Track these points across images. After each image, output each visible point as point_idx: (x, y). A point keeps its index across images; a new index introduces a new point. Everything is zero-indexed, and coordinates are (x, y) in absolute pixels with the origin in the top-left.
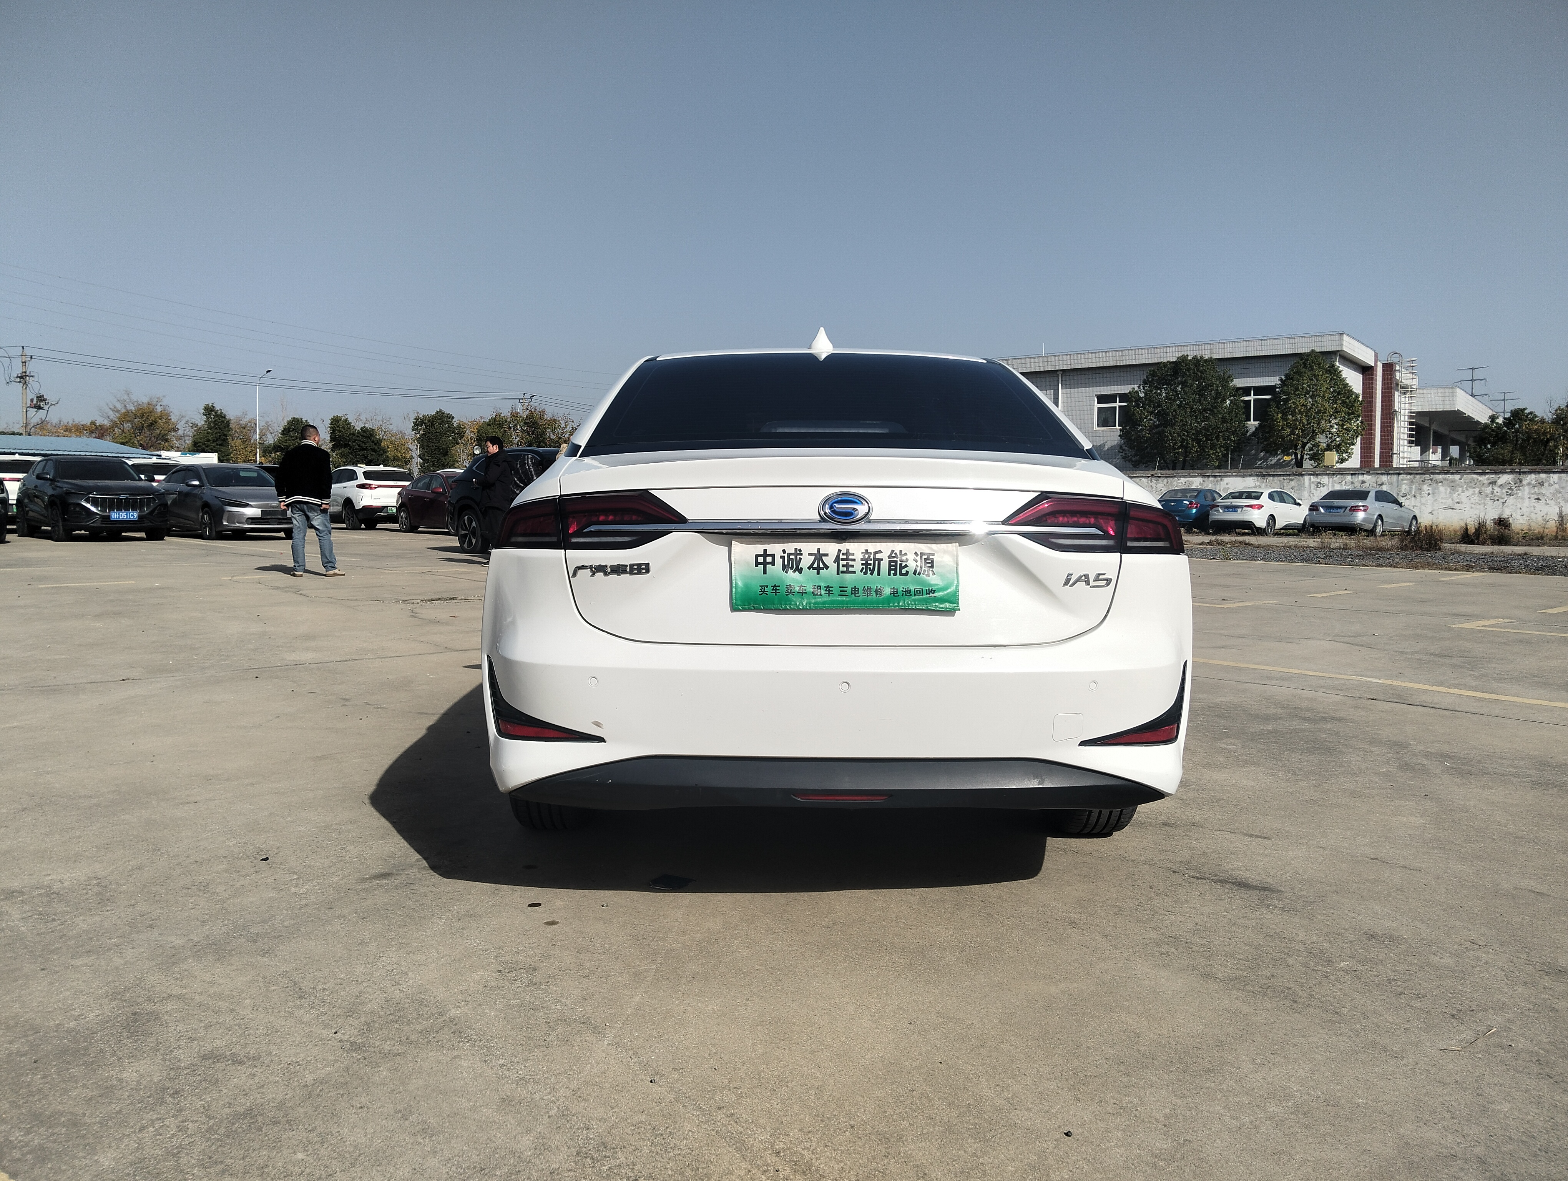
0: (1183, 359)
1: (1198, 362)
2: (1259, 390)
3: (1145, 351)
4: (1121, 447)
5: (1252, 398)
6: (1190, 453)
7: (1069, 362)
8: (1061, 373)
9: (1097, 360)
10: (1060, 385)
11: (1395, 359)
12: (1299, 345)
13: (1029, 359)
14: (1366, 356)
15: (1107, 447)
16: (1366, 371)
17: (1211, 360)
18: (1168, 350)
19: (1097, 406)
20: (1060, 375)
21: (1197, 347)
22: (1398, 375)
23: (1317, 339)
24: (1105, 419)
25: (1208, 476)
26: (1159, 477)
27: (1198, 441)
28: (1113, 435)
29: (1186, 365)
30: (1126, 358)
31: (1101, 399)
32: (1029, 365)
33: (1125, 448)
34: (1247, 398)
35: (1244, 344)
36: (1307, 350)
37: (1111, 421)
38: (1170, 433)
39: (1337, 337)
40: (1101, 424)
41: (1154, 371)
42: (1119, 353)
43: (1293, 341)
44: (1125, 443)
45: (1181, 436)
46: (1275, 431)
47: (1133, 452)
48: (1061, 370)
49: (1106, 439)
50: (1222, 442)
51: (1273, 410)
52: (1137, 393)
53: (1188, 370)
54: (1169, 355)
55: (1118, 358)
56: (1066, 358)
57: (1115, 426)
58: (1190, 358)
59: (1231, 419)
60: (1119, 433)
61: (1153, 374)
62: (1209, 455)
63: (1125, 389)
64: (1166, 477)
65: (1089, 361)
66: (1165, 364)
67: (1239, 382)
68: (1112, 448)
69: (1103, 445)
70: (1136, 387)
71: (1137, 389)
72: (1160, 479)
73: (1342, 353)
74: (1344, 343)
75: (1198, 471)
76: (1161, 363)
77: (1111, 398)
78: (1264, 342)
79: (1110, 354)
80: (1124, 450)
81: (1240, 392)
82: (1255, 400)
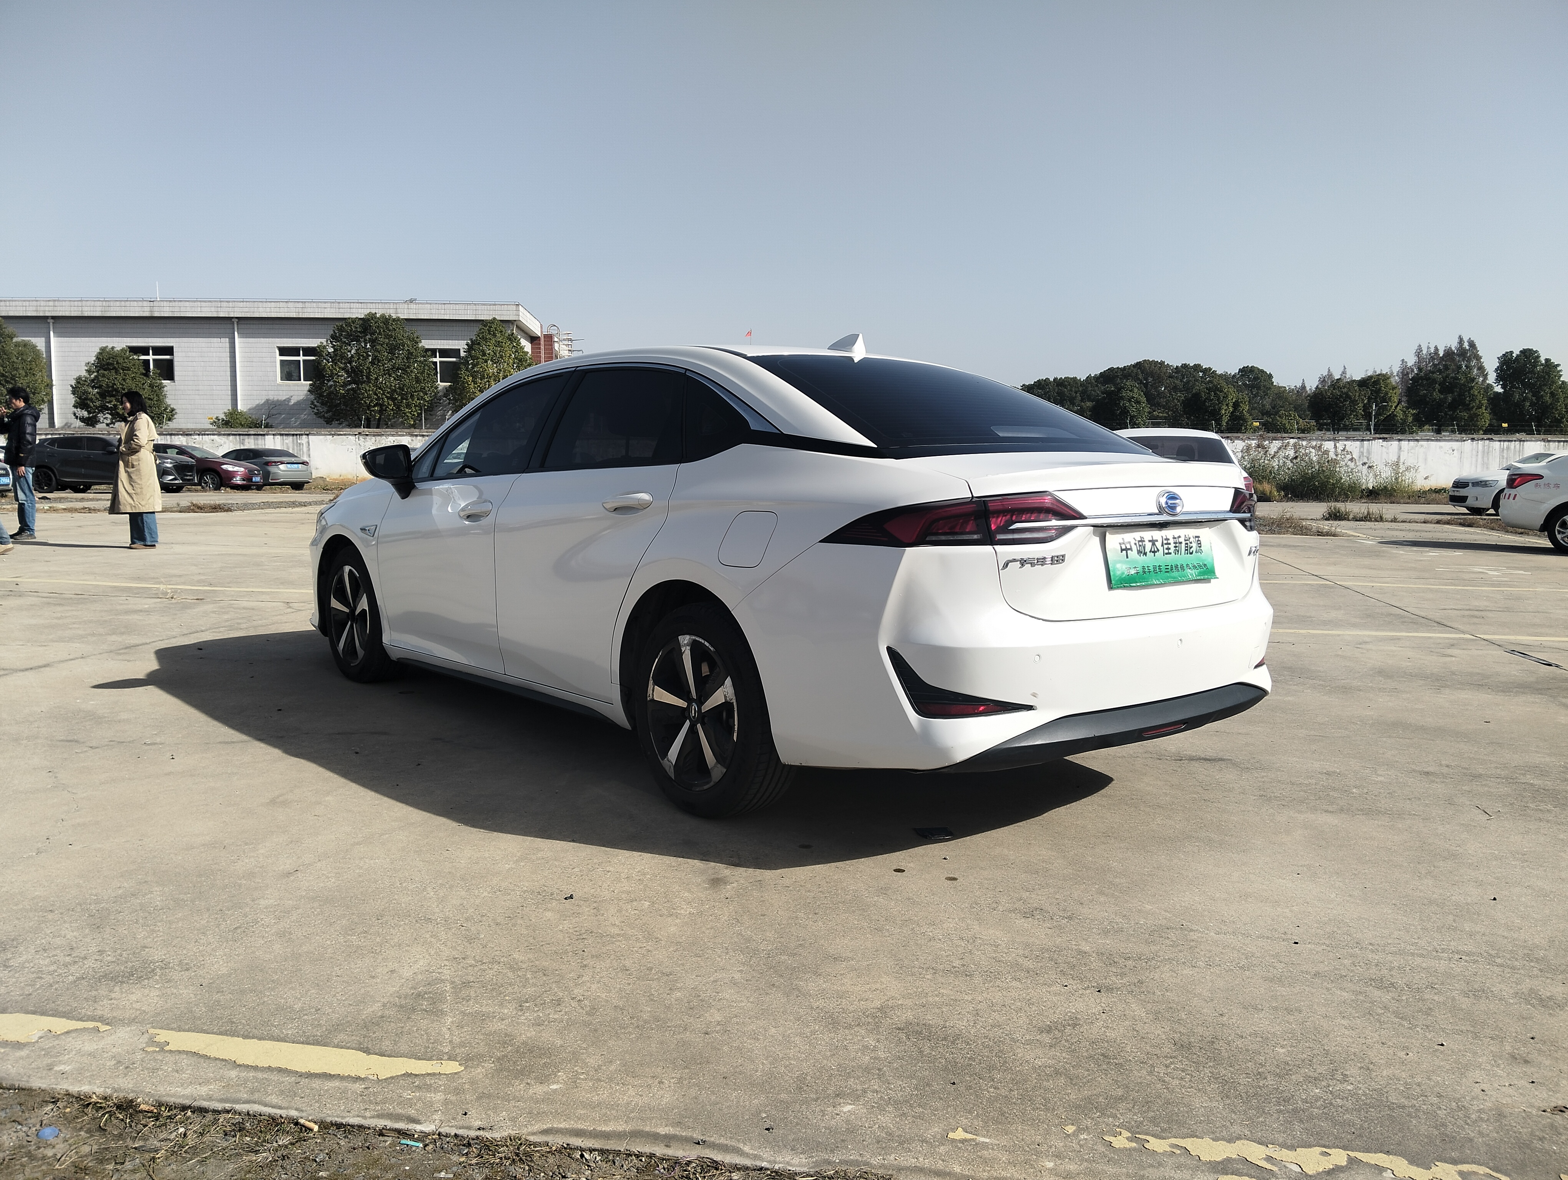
0: (371, 317)
1: (386, 320)
2: (444, 353)
3: (328, 305)
4: (313, 403)
5: (438, 360)
6: (386, 410)
7: (246, 310)
8: (237, 320)
9: (277, 310)
10: (236, 333)
11: (553, 331)
12: (479, 312)
13: (199, 303)
14: (536, 328)
15: (292, 402)
16: (533, 339)
17: (398, 320)
18: (352, 305)
19: (279, 358)
20: (235, 323)
21: (380, 306)
22: (556, 346)
23: (496, 307)
24: (289, 373)
25: (416, 436)
26: (367, 435)
27: (393, 399)
28: (300, 389)
29: (376, 323)
30: (309, 310)
31: (283, 351)
32: (199, 309)
33: (316, 403)
34: (434, 360)
35: (428, 306)
36: (490, 318)
37: (295, 375)
38: (366, 391)
39: (514, 307)
40: (284, 378)
41: (342, 326)
42: (300, 305)
43: (474, 307)
44: (315, 399)
45: (377, 395)
46: (467, 393)
47: (325, 409)
48: (236, 318)
49: (292, 393)
50: (416, 401)
51: (463, 372)
52: (324, 347)
53: (378, 327)
54: (353, 310)
55: (300, 310)
56: (241, 304)
57: (300, 380)
58: (378, 316)
59: (424, 380)
60: (308, 388)
61: (341, 329)
62: (405, 413)
63: (313, 343)
64: (374, 436)
65: (268, 310)
66: (354, 320)
67: (427, 344)
68: (298, 403)
69: (289, 400)
70: (324, 341)
71: (325, 343)
72: (368, 437)
73: (519, 323)
74: (521, 314)
75: (406, 430)
76: (349, 318)
77: (294, 351)
78: (447, 306)
79: (290, 305)
80: (315, 406)
81: (429, 353)
82: (440, 362)
